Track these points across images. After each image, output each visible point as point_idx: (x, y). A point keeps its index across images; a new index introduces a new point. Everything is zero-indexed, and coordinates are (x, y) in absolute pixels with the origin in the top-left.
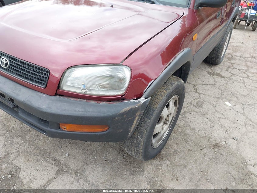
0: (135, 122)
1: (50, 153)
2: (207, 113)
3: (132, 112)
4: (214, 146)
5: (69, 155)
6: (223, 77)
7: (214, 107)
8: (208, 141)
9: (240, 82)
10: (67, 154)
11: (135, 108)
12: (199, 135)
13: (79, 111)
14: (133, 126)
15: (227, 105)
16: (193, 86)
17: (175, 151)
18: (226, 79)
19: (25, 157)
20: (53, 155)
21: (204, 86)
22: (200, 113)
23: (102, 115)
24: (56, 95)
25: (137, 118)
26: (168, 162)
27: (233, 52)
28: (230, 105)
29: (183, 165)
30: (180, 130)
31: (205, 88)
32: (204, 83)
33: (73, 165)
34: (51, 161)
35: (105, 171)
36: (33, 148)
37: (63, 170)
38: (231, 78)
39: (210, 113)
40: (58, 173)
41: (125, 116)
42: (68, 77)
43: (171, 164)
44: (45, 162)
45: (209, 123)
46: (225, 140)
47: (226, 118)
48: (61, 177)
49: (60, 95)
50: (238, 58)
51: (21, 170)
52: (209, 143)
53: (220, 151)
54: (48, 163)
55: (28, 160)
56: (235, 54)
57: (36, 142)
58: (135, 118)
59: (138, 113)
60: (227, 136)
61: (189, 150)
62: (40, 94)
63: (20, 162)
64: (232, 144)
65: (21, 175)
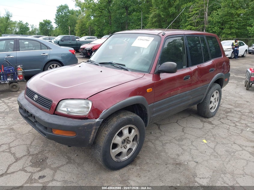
0: (93, 133)
1: (66, 153)
2: (183, 145)
3: (90, 126)
4: (177, 164)
5: (77, 155)
6: (212, 124)
7: (192, 142)
8: (175, 161)
9: (225, 129)
10: (76, 155)
11: (92, 124)
12: (169, 157)
13: (62, 122)
14: (92, 136)
15: (203, 142)
16: (182, 128)
17: (147, 163)
18: (214, 126)
19: (52, 153)
20: (68, 154)
21: (191, 128)
22: (178, 145)
23: (72, 125)
24: (54, 114)
25: (94, 131)
26: (138, 168)
27: (234, 107)
28: (206, 142)
29: (148, 170)
30: (156, 152)
31: (192, 130)
32: (193, 127)
33: (77, 160)
34: (66, 157)
35: (96, 166)
36: (58, 149)
37: (71, 162)
38: (219, 125)
39: (186, 145)
40: (67, 163)
41: (86, 128)
42: (61, 105)
43: (140, 169)
44: (62, 157)
45: (182, 151)
46: (188, 162)
47: (197, 150)
48: (69, 165)
49: (56, 115)
50: (236, 112)
51: (48, 159)
52: (174, 162)
53: (180, 167)
54: (64, 157)
55: (53, 155)
56: (235, 109)
57: (61, 147)
58: (92, 130)
59: (94, 128)
60: (191, 159)
61: (157, 164)
62: (47, 113)
63: (49, 155)
64: (192, 164)
65: (47, 161)
